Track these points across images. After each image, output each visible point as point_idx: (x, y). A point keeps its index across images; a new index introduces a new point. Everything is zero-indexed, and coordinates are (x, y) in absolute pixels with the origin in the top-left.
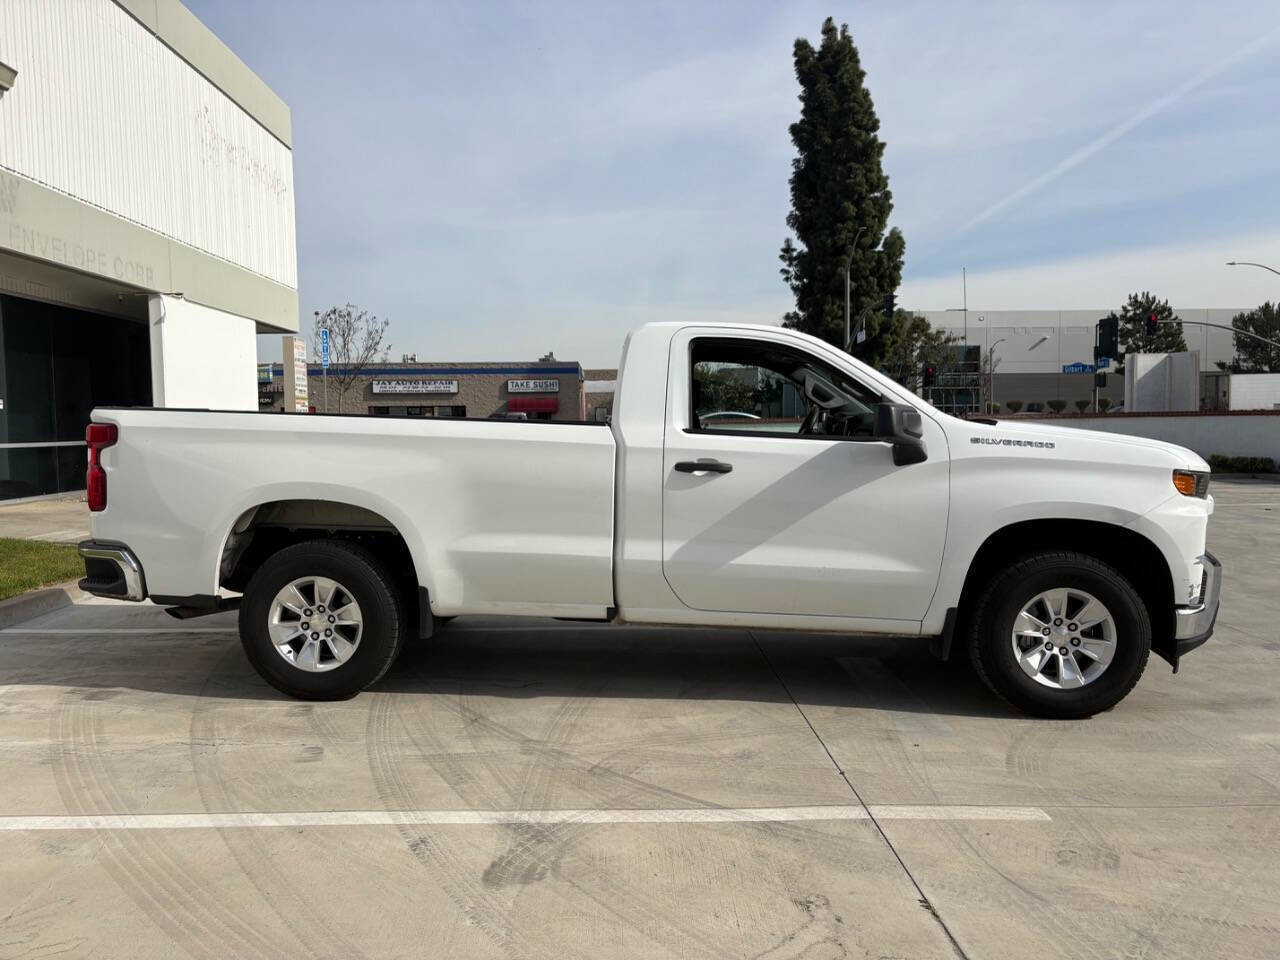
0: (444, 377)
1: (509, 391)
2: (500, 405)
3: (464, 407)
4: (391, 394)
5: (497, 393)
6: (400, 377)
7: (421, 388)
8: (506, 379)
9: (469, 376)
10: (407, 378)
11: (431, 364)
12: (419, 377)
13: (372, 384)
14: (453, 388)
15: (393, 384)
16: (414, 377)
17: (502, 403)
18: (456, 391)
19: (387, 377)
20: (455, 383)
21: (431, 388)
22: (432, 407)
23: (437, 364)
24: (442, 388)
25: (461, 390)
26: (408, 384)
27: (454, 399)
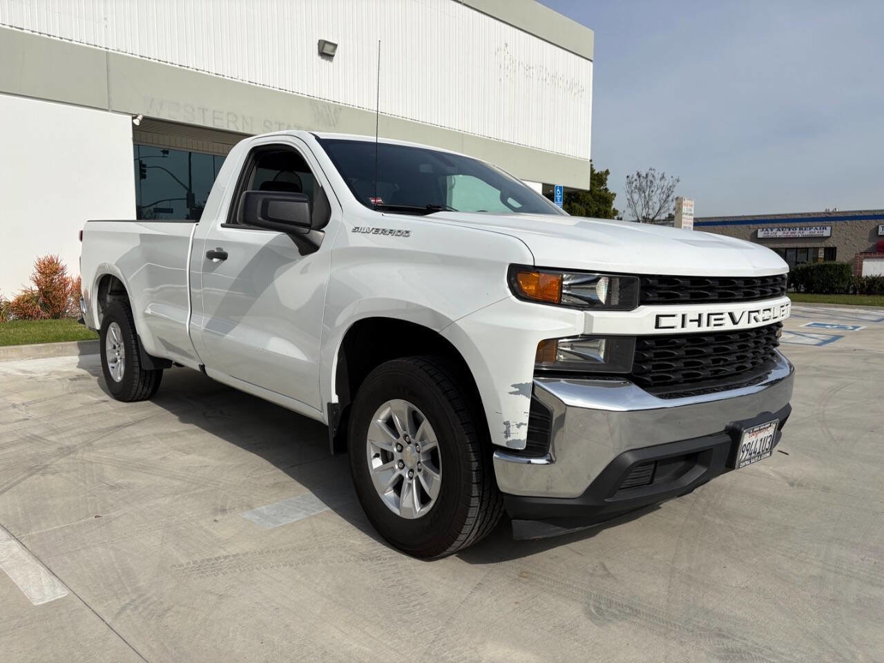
0: (820, 223)
1: (879, 234)
2: (869, 246)
3: (835, 248)
4: (771, 238)
5: (867, 236)
6: (781, 225)
7: (798, 233)
8: (877, 224)
9: (842, 222)
10: (786, 226)
11: (809, 214)
12: (797, 224)
13: (757, 231)
14: (826, 233)
15: (775, 231)
16: (793, 224)
17: (871, 245)
18: (829, 235)
19: (770, 225)
20: (829, 228)
21: (807, 233)
22: (807, 249)
23: (814, 214)
24: (816, 232)
25: (833, 234)
26: (787, 230)
27: (826, 241)
